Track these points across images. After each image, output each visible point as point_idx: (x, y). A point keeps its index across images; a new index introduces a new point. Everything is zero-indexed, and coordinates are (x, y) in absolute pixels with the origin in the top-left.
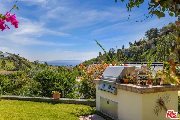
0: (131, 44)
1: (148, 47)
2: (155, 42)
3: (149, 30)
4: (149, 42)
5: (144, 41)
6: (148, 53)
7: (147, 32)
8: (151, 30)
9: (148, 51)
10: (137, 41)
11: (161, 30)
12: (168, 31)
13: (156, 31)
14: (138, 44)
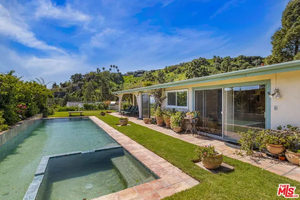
0: (55, 85)
1: (74, 89)
2: (80, 86)
3: (74, 74)
4: (75, 85)
5: (69, 84)
6: (74, 94)
7: (72, 76)
8: (76, 75)
9: (74, 93)
10: (63, 83)
11: (83, 76)
12: (90, 79)
13: (80, 76)
14: (64, 86)
